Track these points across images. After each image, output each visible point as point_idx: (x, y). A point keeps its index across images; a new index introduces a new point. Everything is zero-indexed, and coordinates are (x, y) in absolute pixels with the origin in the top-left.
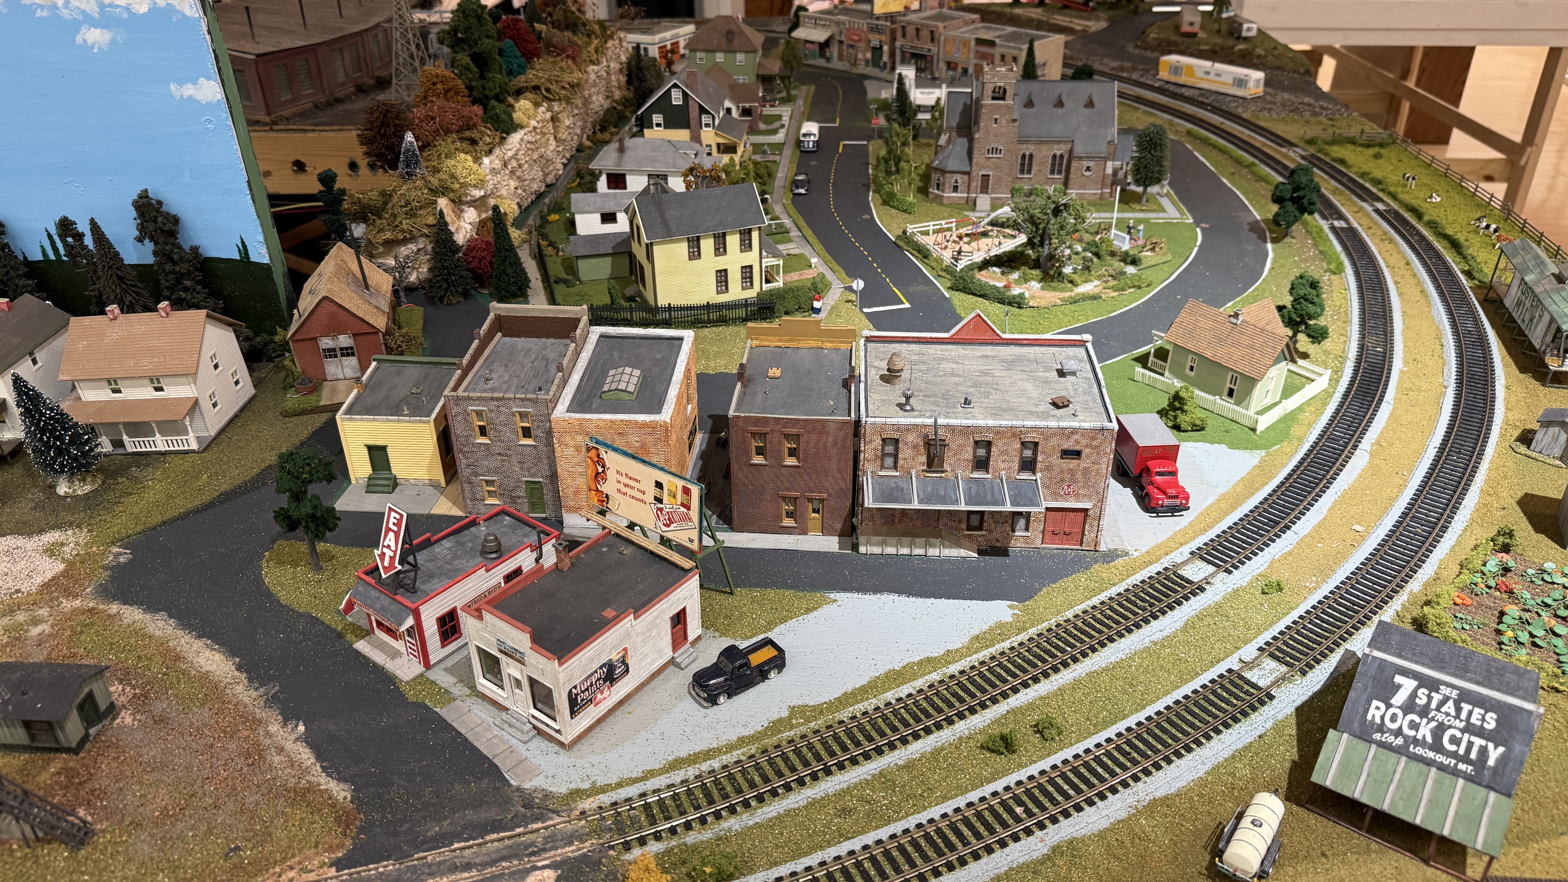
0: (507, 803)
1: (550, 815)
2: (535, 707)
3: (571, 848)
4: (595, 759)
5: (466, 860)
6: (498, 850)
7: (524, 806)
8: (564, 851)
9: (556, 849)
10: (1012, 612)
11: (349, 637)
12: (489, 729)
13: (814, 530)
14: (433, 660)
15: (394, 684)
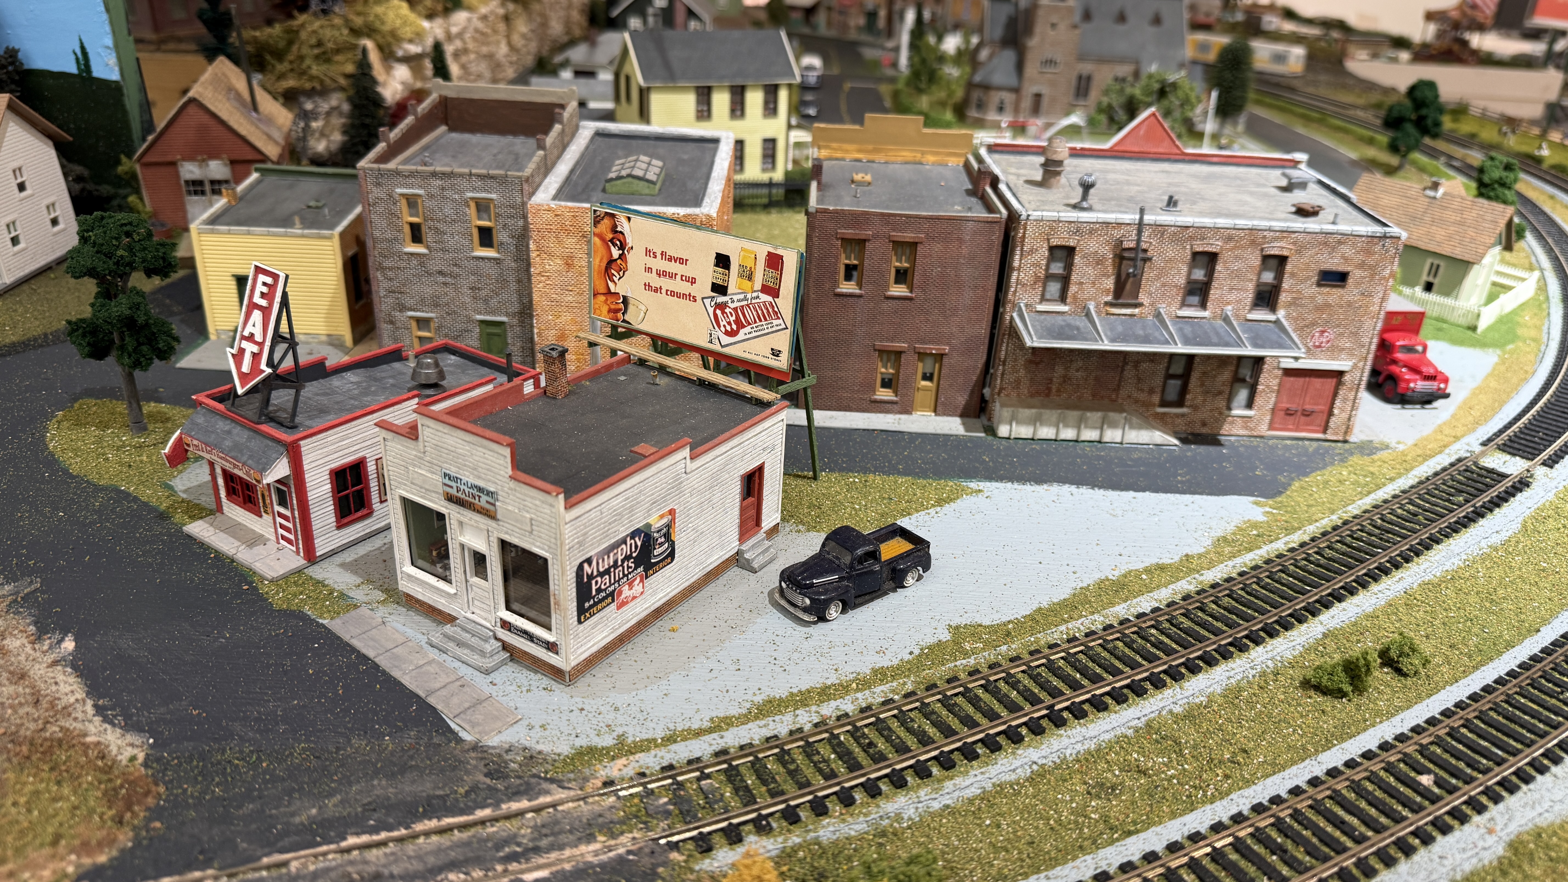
0: (454, 768)
1: (545, 785)
2: (508, 608)
3: (593, 847)
4: (621, 700)
5: (371, 869)
6: (439, 851)
7: (488, 775)
8: (576, 851)
9: (561, 848)
10: (1261, 510)
11: (178, 518)
12: (419, 650)
13: (923, 407)
14: (322, 547)
15: (250, 583)
